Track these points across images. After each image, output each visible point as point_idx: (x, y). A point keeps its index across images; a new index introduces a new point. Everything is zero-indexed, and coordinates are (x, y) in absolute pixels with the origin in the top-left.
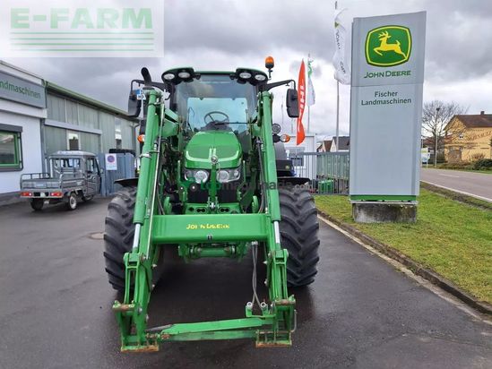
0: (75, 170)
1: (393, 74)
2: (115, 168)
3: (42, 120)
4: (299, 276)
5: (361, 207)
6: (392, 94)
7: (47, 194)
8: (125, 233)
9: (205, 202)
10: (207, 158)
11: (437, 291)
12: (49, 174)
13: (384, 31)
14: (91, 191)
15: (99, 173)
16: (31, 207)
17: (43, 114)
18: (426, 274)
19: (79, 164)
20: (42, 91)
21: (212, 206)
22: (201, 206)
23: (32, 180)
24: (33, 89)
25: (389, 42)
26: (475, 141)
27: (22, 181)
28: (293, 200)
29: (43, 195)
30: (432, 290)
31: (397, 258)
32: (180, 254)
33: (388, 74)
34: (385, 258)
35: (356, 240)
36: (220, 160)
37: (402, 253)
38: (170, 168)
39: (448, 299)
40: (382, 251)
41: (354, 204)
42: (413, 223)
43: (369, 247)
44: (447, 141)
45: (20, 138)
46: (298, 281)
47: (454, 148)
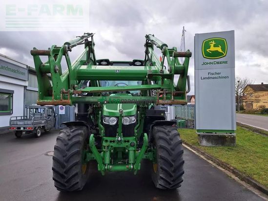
0: (41, 114)
1: (218, 63)
2: (64, 113)
3: (25, 87)
4: (172, 183)
5: (203, 136)
6: (218, 74)
7: (24, 128)
8: (66, 156)
9: (115, 136)
10: (117, 110)
11: (256, 192)
12: (27, 117)
13: (212, 40)
14: (49, 126)
15: (55, 116)
16: (15, 136)
17: (26, 84)
18: (248, 180)
19: (44, 111)
20: (26, 72)
21: (119, 139)
22: (112, 139)
23: (17, 120)
24: (21, 70)
25: (215, 46)
26: (260, 98)
27: (11, 121)
28: (167, 135)
29: (22, 129)
30: (254, 192)
31: (229, 169)
32: (99, 169)
33: (215, 63)
34: (221, 169)
35: (202, 156)
36: (124, 111)
37: (231, 166)
38: (94, 114)
39: (264, 198)
40: (219, 165)
41: (199, 135)
42: (234, 146)
43: (210, 162)
44: (244, 98)
45: (12, 96)
46: (171, 186)
47: (249, 102)
